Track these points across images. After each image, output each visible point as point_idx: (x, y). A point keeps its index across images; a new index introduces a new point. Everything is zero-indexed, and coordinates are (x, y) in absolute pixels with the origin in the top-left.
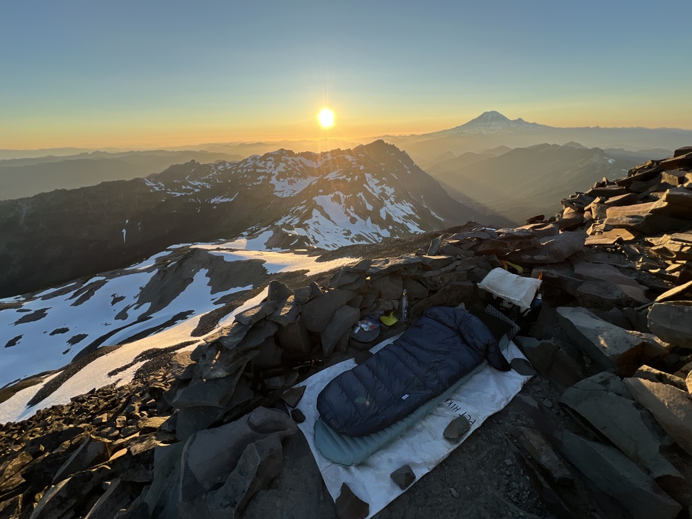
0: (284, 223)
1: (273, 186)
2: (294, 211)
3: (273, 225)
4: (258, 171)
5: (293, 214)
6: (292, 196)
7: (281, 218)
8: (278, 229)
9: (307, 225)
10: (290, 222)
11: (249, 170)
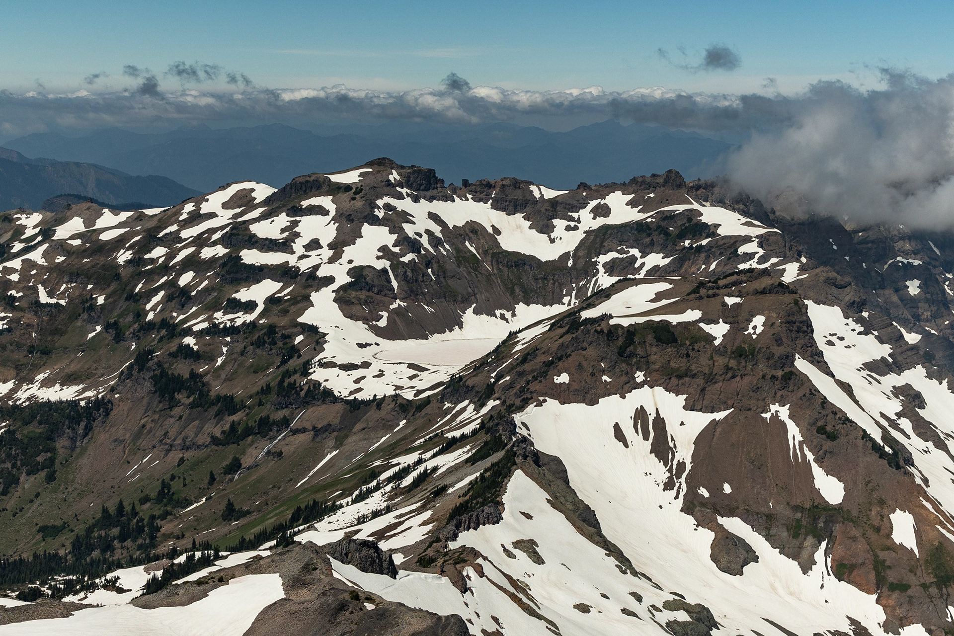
0: (348, 537)
1: (316, 337)
2: (406, 471)
3: (287, 542)
4: (251, 257)
5: (397, 492)
6: (409, 395)
7: (334, 509)
8: (309, 568)
9: (469, 555)
10: (381, 535)
11: (207, 253)
